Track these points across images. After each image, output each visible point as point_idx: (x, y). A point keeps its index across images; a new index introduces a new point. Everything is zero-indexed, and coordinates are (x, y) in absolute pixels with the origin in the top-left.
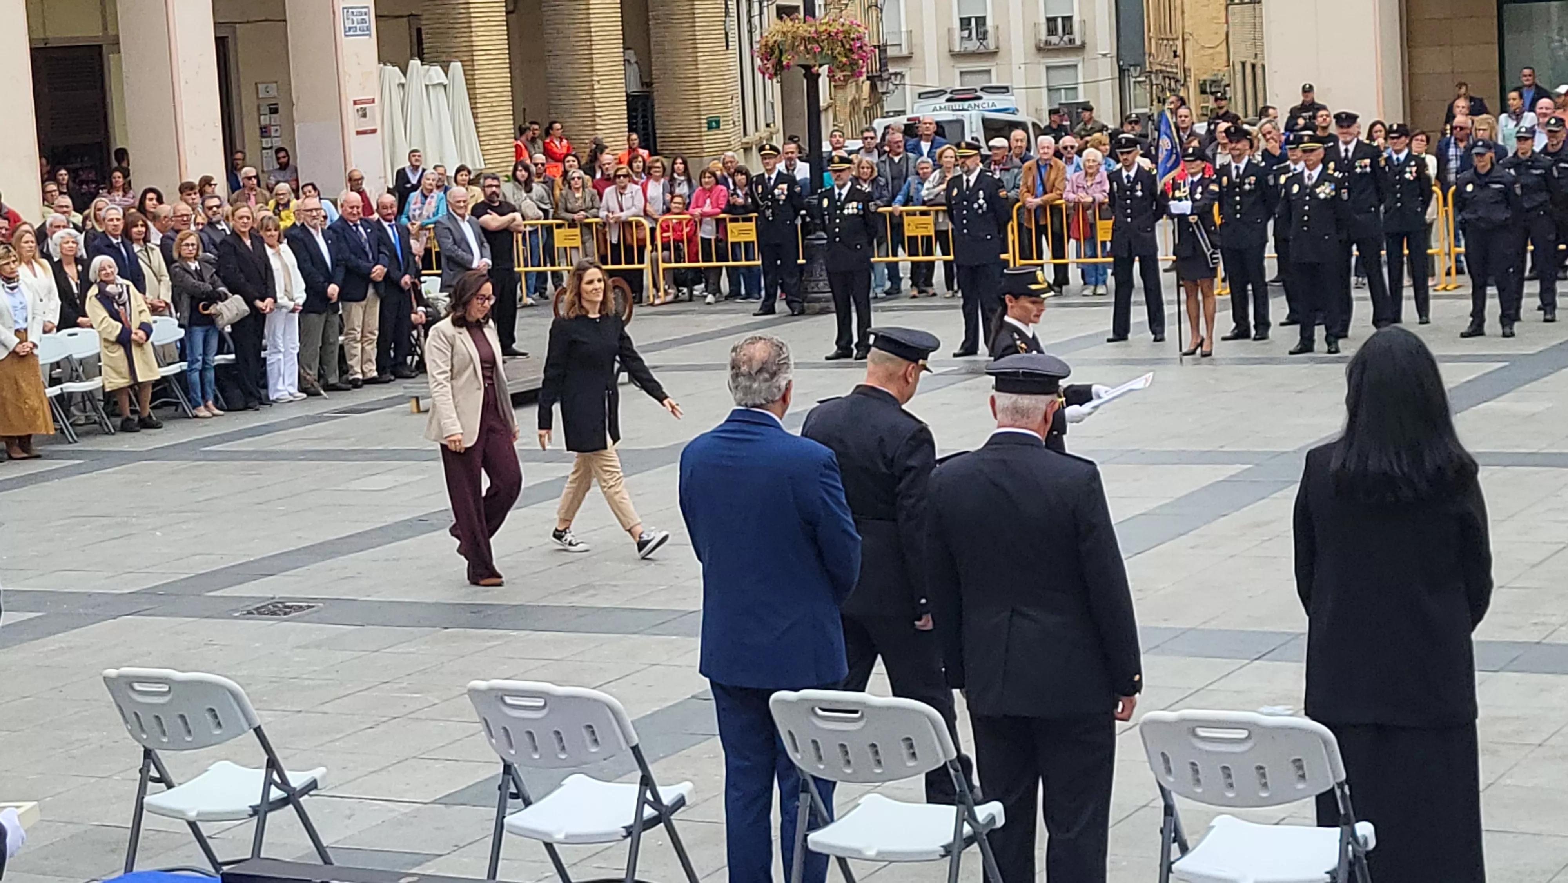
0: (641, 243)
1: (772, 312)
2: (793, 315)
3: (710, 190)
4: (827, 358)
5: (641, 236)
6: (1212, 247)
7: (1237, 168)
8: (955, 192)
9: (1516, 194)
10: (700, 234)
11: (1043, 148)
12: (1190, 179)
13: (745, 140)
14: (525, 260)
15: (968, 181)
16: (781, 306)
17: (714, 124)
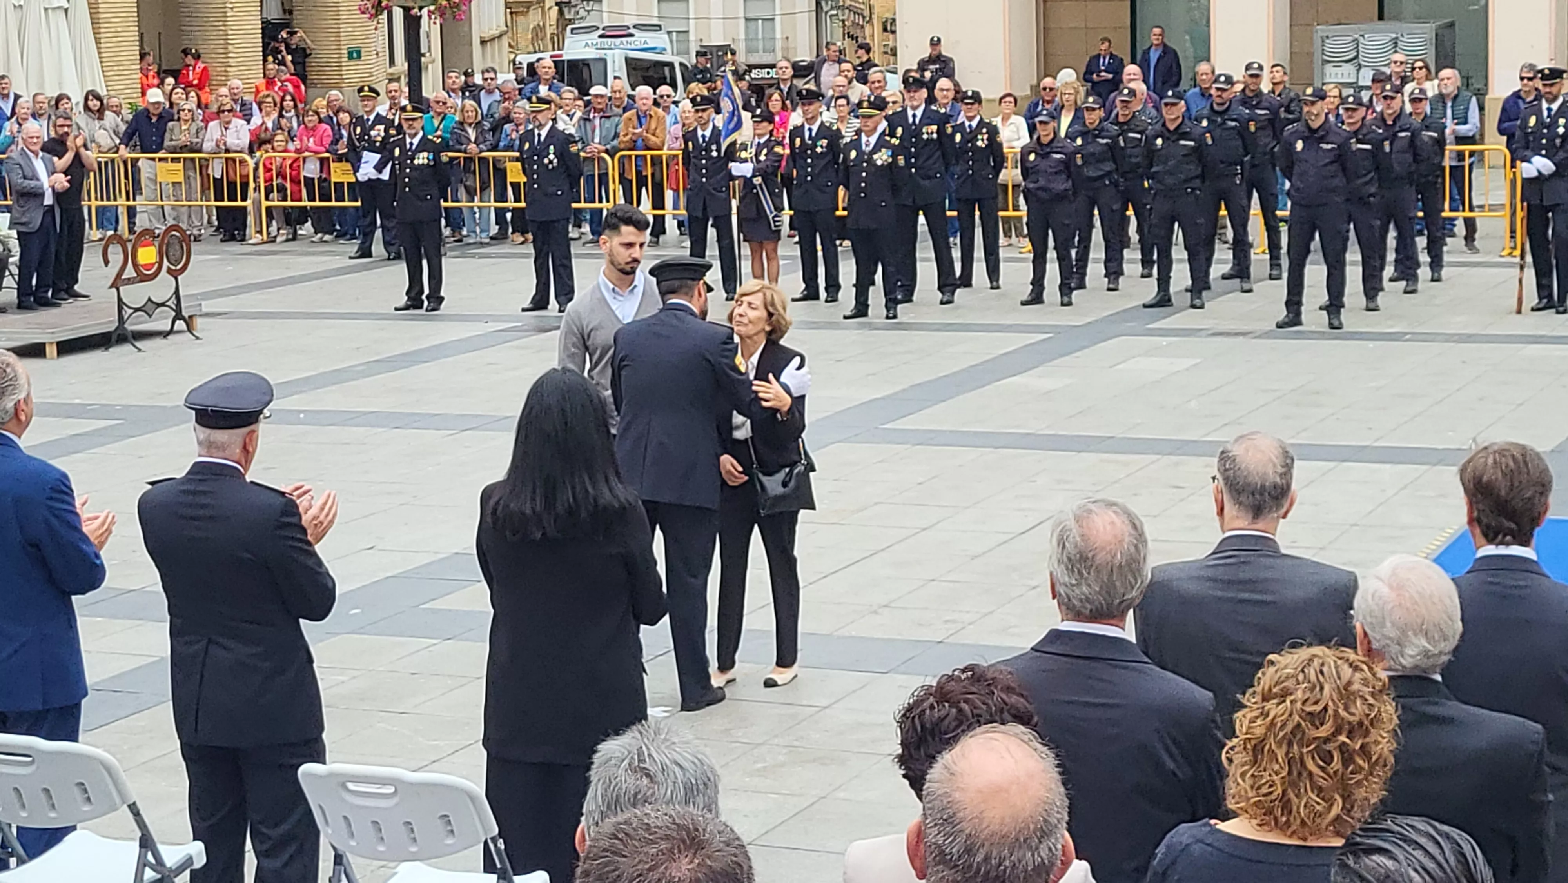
0: (244, 180)
1: (370, 256)
2: (389, 259)
3: (314, 129)
4: (396, 309)
5: (244, 173)
6: (776, 209)
7: (810, 130)
8: (527, 146)
9: (1076, 164)
10: (303, 174)
11: (642, 99)
12: (757, 140)
13: (390, 71)
14: (127, 193)
15: (539, 135)
16: (378, 248)
17: (355, 54)
